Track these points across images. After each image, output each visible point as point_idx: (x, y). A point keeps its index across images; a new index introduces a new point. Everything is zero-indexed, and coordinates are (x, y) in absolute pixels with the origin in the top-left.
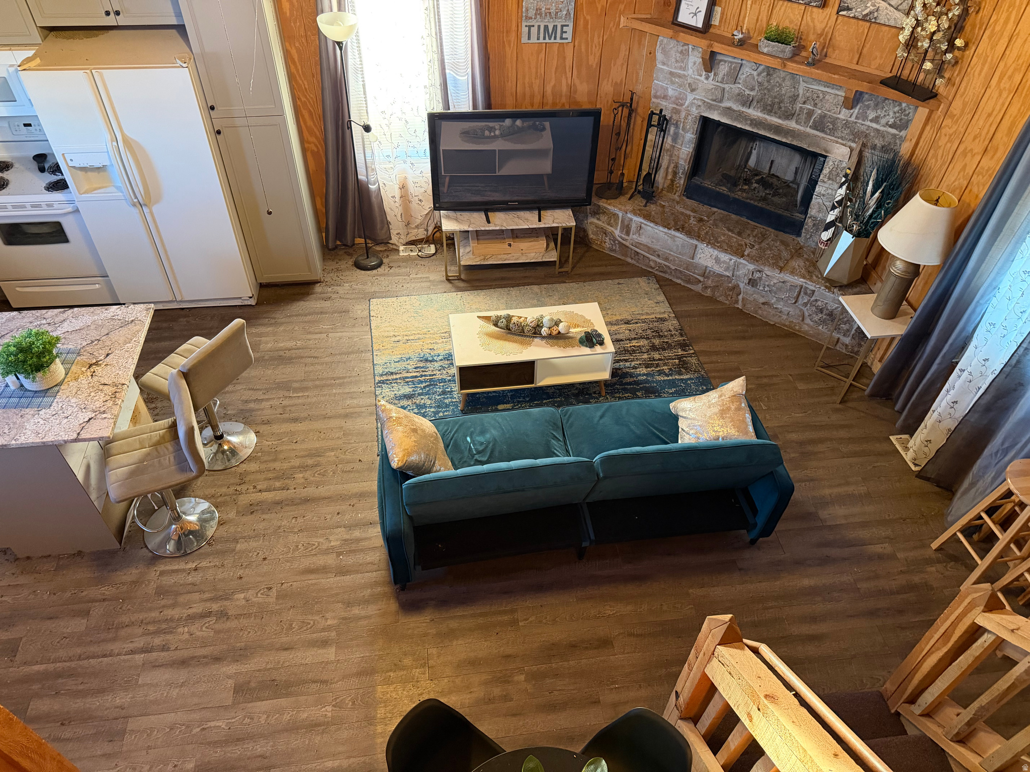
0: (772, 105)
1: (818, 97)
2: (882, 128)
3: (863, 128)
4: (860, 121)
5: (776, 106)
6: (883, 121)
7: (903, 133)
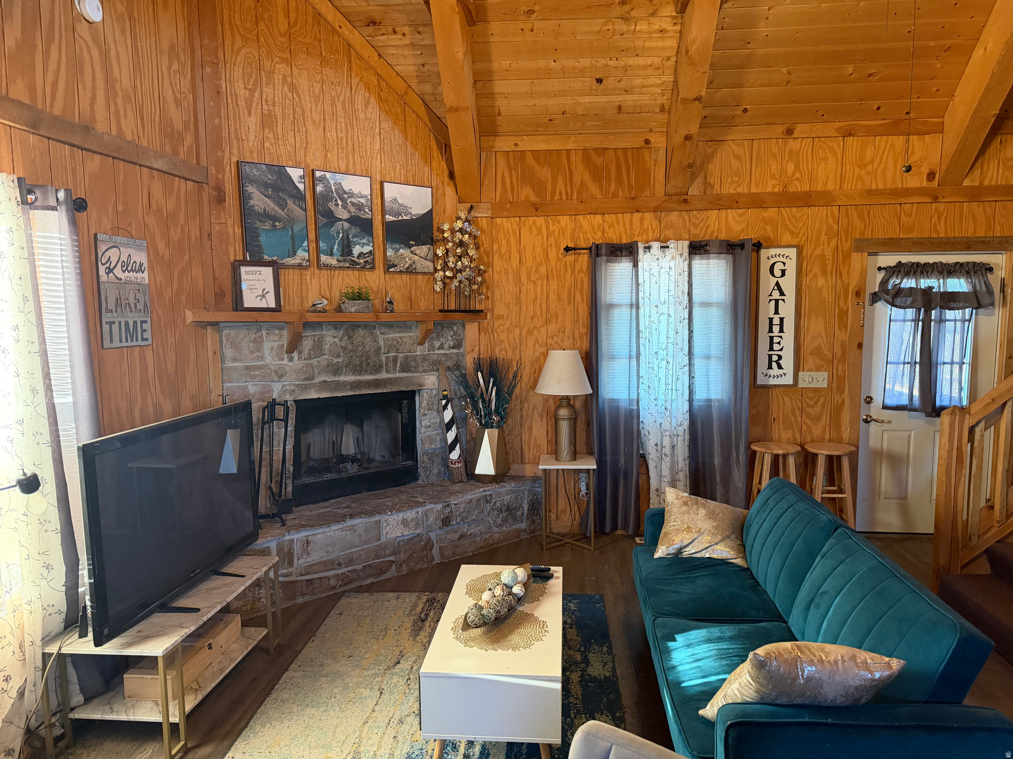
0: (361, 366)
1: (398, 342)
2: (448, 352)
3: (435, 357)
4: (431, 352)
5: (364, 364)
6: (446, 346)
7: (462, 350)
